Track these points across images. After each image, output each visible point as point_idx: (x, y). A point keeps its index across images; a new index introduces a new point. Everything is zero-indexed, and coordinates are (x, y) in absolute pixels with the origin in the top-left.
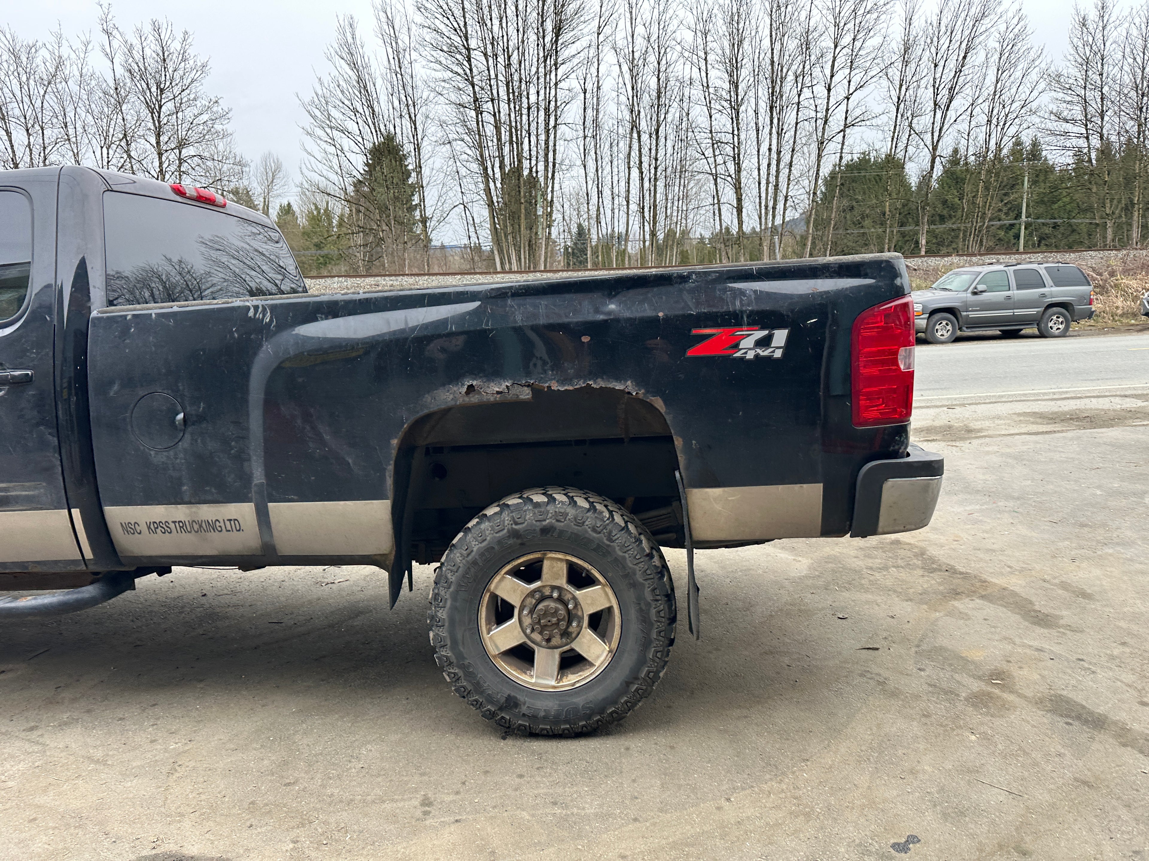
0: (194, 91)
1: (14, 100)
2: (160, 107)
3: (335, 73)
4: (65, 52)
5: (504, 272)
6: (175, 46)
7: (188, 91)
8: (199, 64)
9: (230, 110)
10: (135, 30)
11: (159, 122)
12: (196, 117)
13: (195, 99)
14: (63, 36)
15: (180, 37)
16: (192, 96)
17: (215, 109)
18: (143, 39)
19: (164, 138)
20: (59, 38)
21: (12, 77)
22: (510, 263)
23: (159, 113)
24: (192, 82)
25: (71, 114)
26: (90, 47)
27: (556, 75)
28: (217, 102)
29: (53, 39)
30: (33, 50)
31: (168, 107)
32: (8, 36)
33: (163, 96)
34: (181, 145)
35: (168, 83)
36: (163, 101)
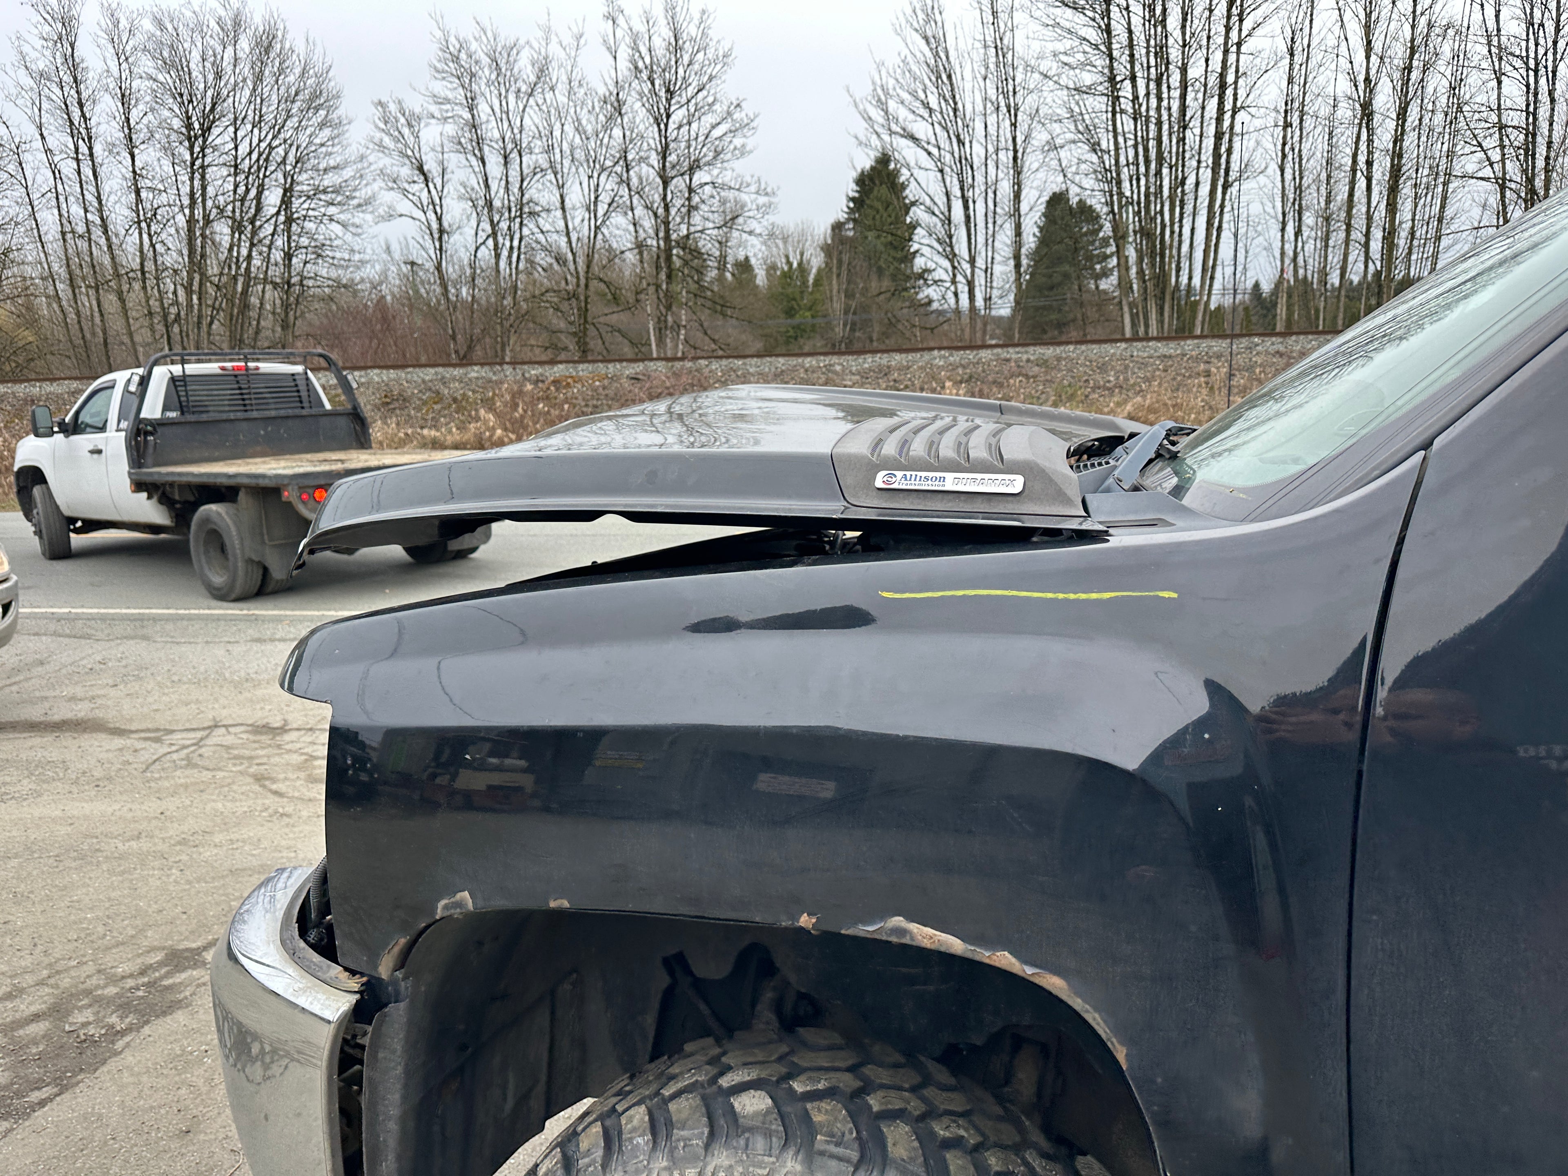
0: (712, 92)
1: (493, 118)
2: (668, 116)
3: (905, 51)
4: (554, 50)
5: (1136, 338)
6: (690, 30)
7: (704, 93)
8: (721, 53)
9: (756, 116)
10: (642, 12)
11: (666, 138)
12: (713, 127)
13: (713, 103)
14: (553, 28)
15: (697, 16)
16: (710, 99)
17: (736, 116)
18: (651, 24)
19: (672, 158)
20: (548, 32)
21: (492, 88)
22: (1147, 326)
23: (666, 125)
24: (711, 79)
25: (557, 133)
26: (582, 41)
27: (1240, 30)
28: (738, 105)
29: (540, 34)
30: (515, 51)
31: (678, 116)
32: (489, 34)
33: (673, 101)
34: (692, 169)
35: (679, 84)
36: (672, 109)
